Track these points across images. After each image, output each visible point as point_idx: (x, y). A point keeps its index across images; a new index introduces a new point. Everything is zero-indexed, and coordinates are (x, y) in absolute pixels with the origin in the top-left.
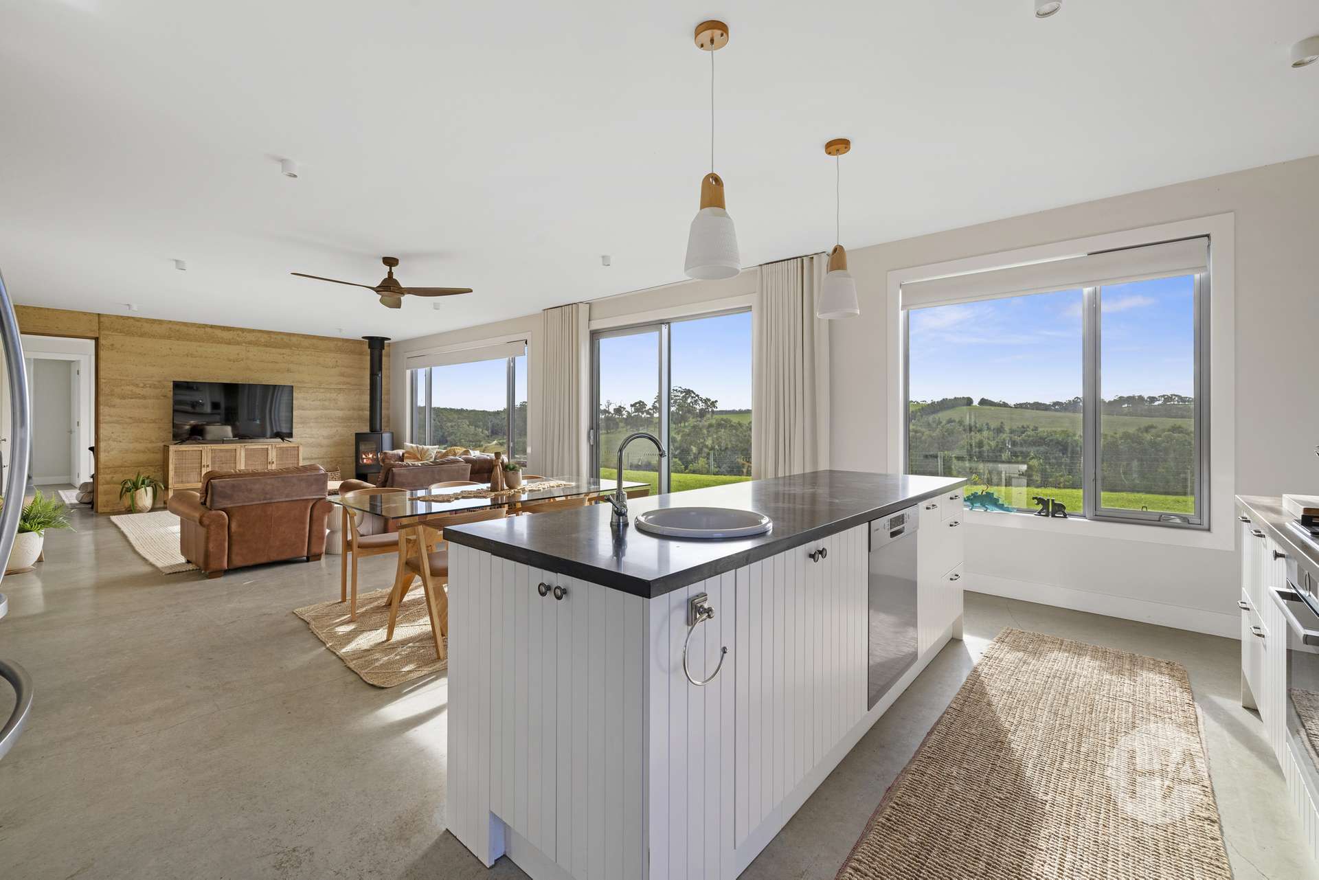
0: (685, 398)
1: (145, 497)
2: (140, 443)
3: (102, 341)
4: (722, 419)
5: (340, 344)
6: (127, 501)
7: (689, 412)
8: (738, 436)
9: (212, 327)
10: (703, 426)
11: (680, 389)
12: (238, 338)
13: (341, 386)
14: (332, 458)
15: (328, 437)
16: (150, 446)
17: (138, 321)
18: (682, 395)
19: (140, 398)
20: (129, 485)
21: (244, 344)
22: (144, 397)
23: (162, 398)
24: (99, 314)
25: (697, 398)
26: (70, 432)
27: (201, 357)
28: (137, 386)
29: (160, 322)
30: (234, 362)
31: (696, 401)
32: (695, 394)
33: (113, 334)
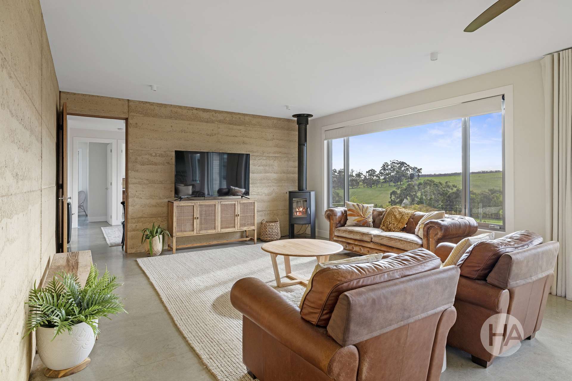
0: (400, 168)
1: (158, 244)
2: (153, 199)
3: (130, 121)
4: (428, 180)
5: (275, 121)
6: (146, 247)
7: (403, 176)
8: (439, 190)
9: (197, 109)
10: (415, 184)
11: (397, 162)
12: (212, 118)
13: (276, 155)
14: (270, 211)
15: (269, 194)
16: (159, 201)
17: (152, 105)
18: (398, 166)
19: (153, 164)
20: (148, 232)
21: (216, 122)
22: (156, 164)
23: (166, 164)
24: (128, 100)
25: (408, 167)
26: (107, 189)
27: (190, 132)
28: (151, 155)
29: (165, 106)
30: (210, 136)
31: (407, 169)
32: (406, 164)
33: (137, 115)
